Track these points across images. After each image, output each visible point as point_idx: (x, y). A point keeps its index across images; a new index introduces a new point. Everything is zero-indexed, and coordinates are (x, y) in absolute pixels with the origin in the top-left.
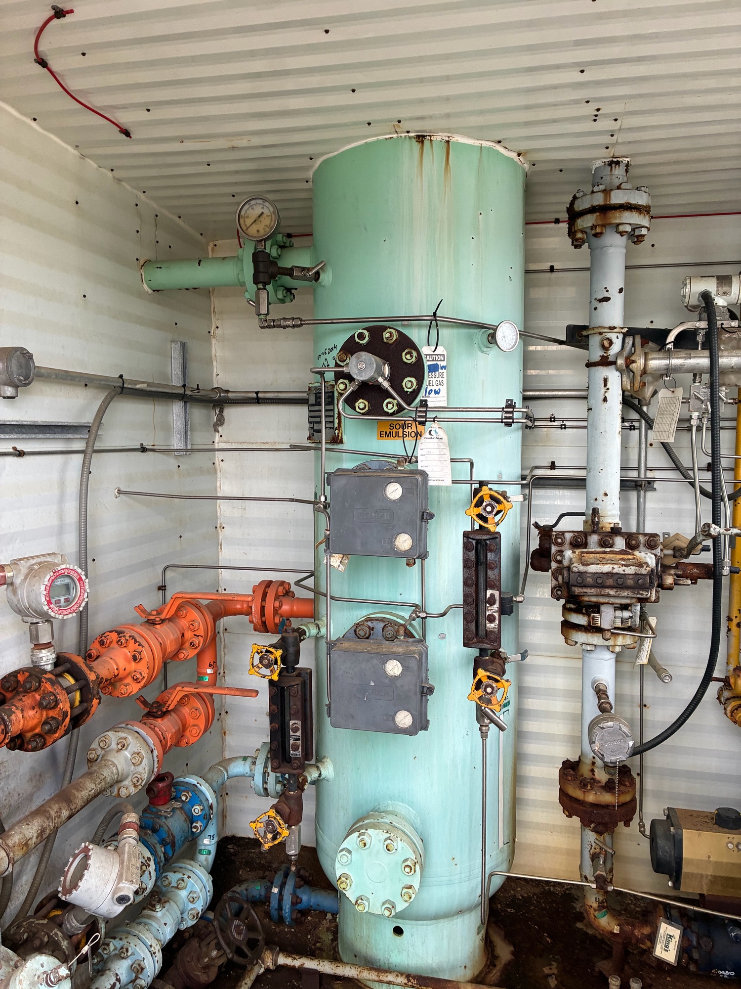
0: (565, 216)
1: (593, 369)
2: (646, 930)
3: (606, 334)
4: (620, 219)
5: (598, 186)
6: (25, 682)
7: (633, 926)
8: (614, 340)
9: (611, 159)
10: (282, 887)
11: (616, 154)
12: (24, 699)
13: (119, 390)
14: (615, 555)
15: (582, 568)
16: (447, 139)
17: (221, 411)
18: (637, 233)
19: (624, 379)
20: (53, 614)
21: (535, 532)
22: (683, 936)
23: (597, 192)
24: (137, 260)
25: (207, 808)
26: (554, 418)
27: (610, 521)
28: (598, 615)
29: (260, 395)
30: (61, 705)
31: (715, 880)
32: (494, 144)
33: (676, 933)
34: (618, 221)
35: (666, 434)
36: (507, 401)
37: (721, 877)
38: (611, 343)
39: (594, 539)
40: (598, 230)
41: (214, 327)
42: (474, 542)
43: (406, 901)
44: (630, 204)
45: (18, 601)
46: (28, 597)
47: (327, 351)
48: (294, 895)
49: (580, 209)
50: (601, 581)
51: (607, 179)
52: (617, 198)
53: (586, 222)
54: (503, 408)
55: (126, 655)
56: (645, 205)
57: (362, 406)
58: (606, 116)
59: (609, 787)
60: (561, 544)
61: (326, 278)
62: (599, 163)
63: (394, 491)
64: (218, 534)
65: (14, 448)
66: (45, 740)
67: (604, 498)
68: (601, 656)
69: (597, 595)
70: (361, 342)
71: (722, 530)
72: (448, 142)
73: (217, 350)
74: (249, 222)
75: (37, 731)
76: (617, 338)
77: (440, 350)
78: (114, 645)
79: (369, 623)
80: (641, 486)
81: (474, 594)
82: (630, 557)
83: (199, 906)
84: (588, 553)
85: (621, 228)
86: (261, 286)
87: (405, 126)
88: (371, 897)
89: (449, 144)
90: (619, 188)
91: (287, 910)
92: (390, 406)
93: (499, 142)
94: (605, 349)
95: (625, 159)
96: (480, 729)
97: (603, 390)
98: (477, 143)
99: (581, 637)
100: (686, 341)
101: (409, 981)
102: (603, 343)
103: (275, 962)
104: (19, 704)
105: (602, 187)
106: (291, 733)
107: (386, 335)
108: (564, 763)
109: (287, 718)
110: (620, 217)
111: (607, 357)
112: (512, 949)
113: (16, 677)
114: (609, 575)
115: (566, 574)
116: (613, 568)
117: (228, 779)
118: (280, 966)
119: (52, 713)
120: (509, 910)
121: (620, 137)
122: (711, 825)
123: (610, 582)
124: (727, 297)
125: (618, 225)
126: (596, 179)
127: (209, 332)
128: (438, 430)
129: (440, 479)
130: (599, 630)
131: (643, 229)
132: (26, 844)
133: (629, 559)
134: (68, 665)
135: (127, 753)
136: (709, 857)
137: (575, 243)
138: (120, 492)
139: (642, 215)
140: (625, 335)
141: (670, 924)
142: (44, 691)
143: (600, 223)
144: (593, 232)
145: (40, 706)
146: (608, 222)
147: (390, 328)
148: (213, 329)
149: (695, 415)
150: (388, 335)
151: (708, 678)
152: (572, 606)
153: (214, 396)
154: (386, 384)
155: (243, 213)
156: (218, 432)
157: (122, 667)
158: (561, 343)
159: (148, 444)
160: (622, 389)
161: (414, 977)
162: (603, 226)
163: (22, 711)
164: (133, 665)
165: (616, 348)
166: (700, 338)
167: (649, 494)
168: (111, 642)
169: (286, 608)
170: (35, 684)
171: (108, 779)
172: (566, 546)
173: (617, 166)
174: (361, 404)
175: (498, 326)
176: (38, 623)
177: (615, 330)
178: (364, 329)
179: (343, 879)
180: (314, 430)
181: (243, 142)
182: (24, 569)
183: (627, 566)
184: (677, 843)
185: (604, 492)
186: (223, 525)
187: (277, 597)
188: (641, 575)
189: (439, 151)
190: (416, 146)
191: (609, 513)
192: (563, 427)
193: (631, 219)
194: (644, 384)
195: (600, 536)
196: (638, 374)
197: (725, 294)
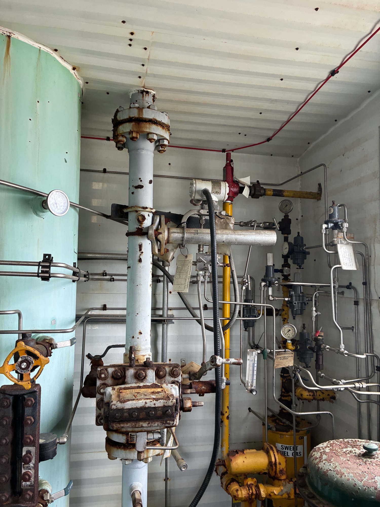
1: (132, 237)
3: (140, 212)
4: (150, 130)
5: (134, 104)
8: (146, 216)
9: (142, 89)
11: (146, 85)
14: (147, 389)
15: (120, 405)
16: (9, 34)
18: (161, 143)
19: (154, 246)
21: (88, 362)
23: (133, 108)
26: (106, 273)
27: (143, 354)
32: (51, 52)
34: (148, 130)
35: (183, 286)
36: (45, 255)
38: (144, 218)
39: (131, 372)
40: (134, 135)
42: (11, 398)
44: (156, 121)
49: (122, 119)
50: (136, 415)
51: (140, 102)
52: (148, 115)
53: (126, 128)
54: (40, 263)
56: (166, 124)
58: (138, 42)
60: (105, 378)
62: (134, 92)
67: (139, 336)
68: (136, 466)
69: (132, 428)
72: (9, 37)
76: (149, 215)
80: (165, 321)
82: (159, 390)
84: (125, 389)
85: (150, 136)
89: (10, 39)
90: (149, 107)
93: (56, 50)
94: (140, 223)
95: (152, 91)
97: (139, 253)
98: (37, 45)
99: (121, 453)
100: (194, 223)
102: (139, 218)
105: (137, 105)
110: (150, 128)
111: (141, 229)
114: (143, 409)
116: (146, 403)
121: (148, 68)
123: (143, 415)
124: (219, 195)
125: (149, 133)
131: (165, 140)
133: (158, 392)
137: (119, 145)
139: (164, 130)
140: (154, 214)
143: (135, 130)
144: (131, 136)
146: (141, 130)
149: (200, 273)
158: (107, 217)
160: (152, 253)
162: (138, 133)
165: (147, 223)
166: (203, 222)
167: (170, 326)
172: (109, 379)
173: (147, 95)
175: (48, 195)
177: (147, 210)
183: (157, 400)
185: (139, 331)
188: (169, 406)
191: (143, 347)
192: (112, 280)
193: (157, 131)
194: (168, 250)
195: (135, 369)
196: (163, 242)
197: (217, 193)
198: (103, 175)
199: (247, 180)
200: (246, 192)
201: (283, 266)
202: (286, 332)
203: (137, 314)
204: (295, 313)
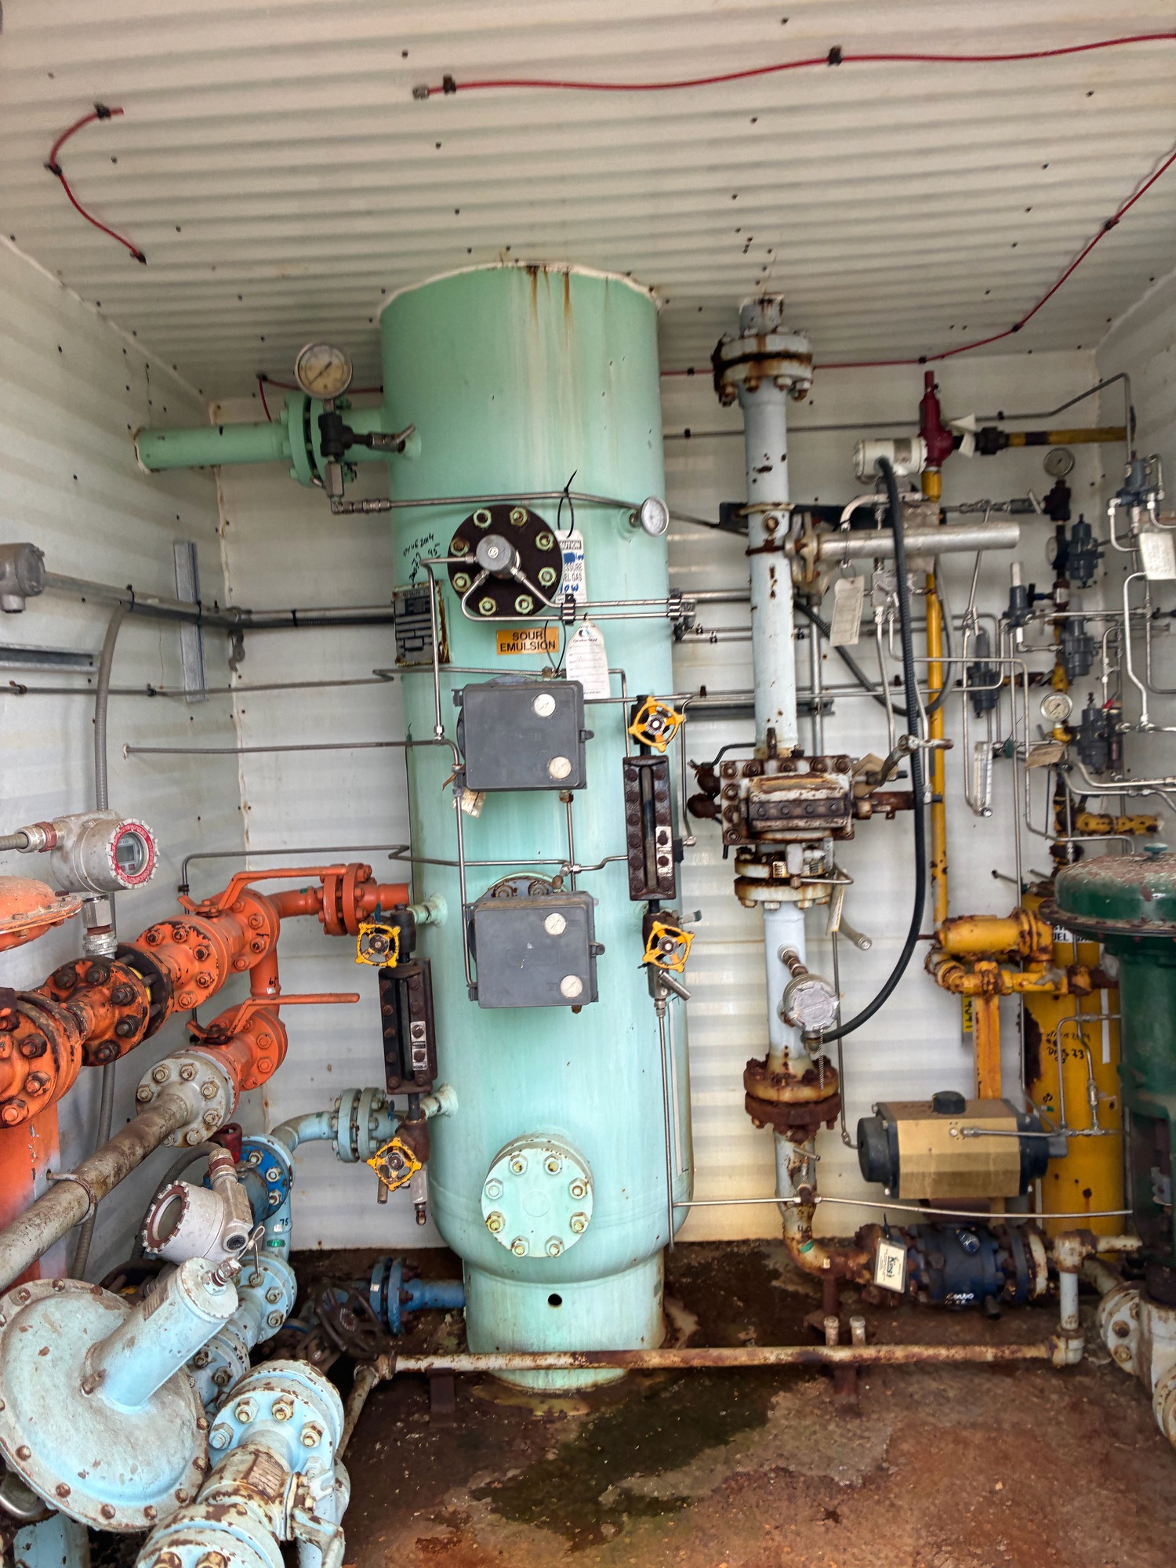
0: (710, 365)
1: (756, 558)
2: (863, 1259)
3: (769, 512)
4: (778, 371)
5: (748, 329)
6: (87, 974)
7: (846, 1256)
8: (780, 519)
9: (762, 297)
10: (384, 1282)
11: (768, 291)
12: (90, 994)
13: (129, 606)
14: (799, 780)
15: (764, 797)
16: (566, 271)
17: (240, 640)
18: (799, 386)
19: (795, 568)
20: (122, 882)
22: (908, 1256)
23: (747, 337)
24: (129, 427)
25: (286, 1172)
26: (702, 630)
27: (787, 746)
28: (780, 864)
29: (299, 615)
30: (140, 999)
31: (940, 1178)
32: (622, 277)
33: (899, 1254)
34: (775, 373)
35: (848, 635)
37: (945, 1173)
38: (777, 523)
39: (772, 766)
40: (753, 383)
41: (222, 522)
42: (637, 769)
43: (577, 1232)
44: (789, 352)
45: (72, 869)
46: (87, 862)
47: (419, 543)
48: (401, 1289)
49: (729, 357)
50: (786, 811)
51: (758, 320)
52: (774, 344)
53: (739, 373)
55: (187, 953)
56: (805, 352)
57: (488, 606)
58: (759, 247)
59: (809, 1079)
60: (732, 776)
61: (414, 447)
62: (746, 301)
63: (545, 705)
64: (242, 816)
65: (12, 683)
66: (119, 1047)
67: (779, 718)
68: (787, 918)
69: (783, 830)
70: (484, 525)
71: (922, 743)
72: (567, 274)
73: (227, 553)
74: (312, 375)
75: (106, 1037)
76: (783, 516)
77: (576, 535)
78: (169, 941)
79: (511, 884)
80: (816, 709)
81: (640, 834)
82: (818, 780)
83: (284, 1306)
84: (769, 779)
85: (780, 381)
86: (332, 458)
87: (513, 253)
88: (530, 1236)
89: (568, 276)
90: (774, 331)
91: (395, 1311)
92: (524, 605)
93: (628, 274)
94: (770, 530)
95: (779, 296)
96: (656, 1005)
97: (770, 582)
98: (601, 275)
99: (761, 894)
100: (863, 519)
101: (575, 1359)
102: (767, 524)
103: (392, 1368)
104: (87, 1000)
105: (754, 331)
106: (413, 1039)
107: (514, 515)
108: (749, 1063)
109: (405, 1022)
110: (778, 368)
111: (772, 541)
112: (695, 1318)
113: (73, 968)
114: (797, 802)
115: (743, 808)
116: (801, 794)
117: (300, 1143)
118: (400, 1373)
119: (127, 1011)
120: (684, 1280)
121: (773, 271)
122: (929, 1112)
123: (798, 811)
124: (907, 464)
125: (776, 378)
126: (744, 321)
127: (217, 530)
128: (590, 629)
129: (597, 690)
130: (785, 882)
131: (805, 382)
132: (104, 1183)
133: (817, 783)
134: (132, 957)
135: (195, 1085)
136: (930, 1150)
137: (723, 400)
138: (129, 750)
139: (804, 365)
140: (792, 513)
141: (891, 1244)
142: (114, 983)
143: (755, 374)
144: (747, 386)
145: (113, 1001)
146: (764, 373)
147: (519, 506)
148: (221, 526)
149: (880, 610)
150: (516, 516)
151: (914, 936)
152: (748, 857)
153: (230, 619)
154: (522, 577)
155: (303, 363)
156: (236, 670)
157: (184, 968)
158: (713, 526)
159: (155, 685)
160: (792, 581)
161: (582, 1354)
162: (759, 378)
163: (92, 1007)
164: (197, 966)
165: (782, 529)
166: (879, 516)
167: (827, 720)
168: (164, 938)
169: (369, 898)
170: (103, 974)
171: (178, 1116)
172: (738, 778)
173: (770, 305)
174: (487, 603)
175: (642, 506)
176: (92, 899)
177: (780, 507)
178: (485, 508)
179: (494, 1218)
180: (406, 650)
182: (76, 830)
183: (817, 789)
184: (891, 1138)
185: (779, 711)
186: (249, 804)
187: (357, 884)
188: (834, 799)
189: (556, 286)
190: (527, 278)
191: (786, 736)
192: (713, 640)
193: (790, 370)
194: (818, 574)
195: (779, 761)
196: (810, 561)
197: (905, 460)
198: (683, 442)
199: (968, 423)
200: (967, 446)
201: (1056, 586)
202: (1052, 708)
203: (773, 684)
204: (1071, 672)
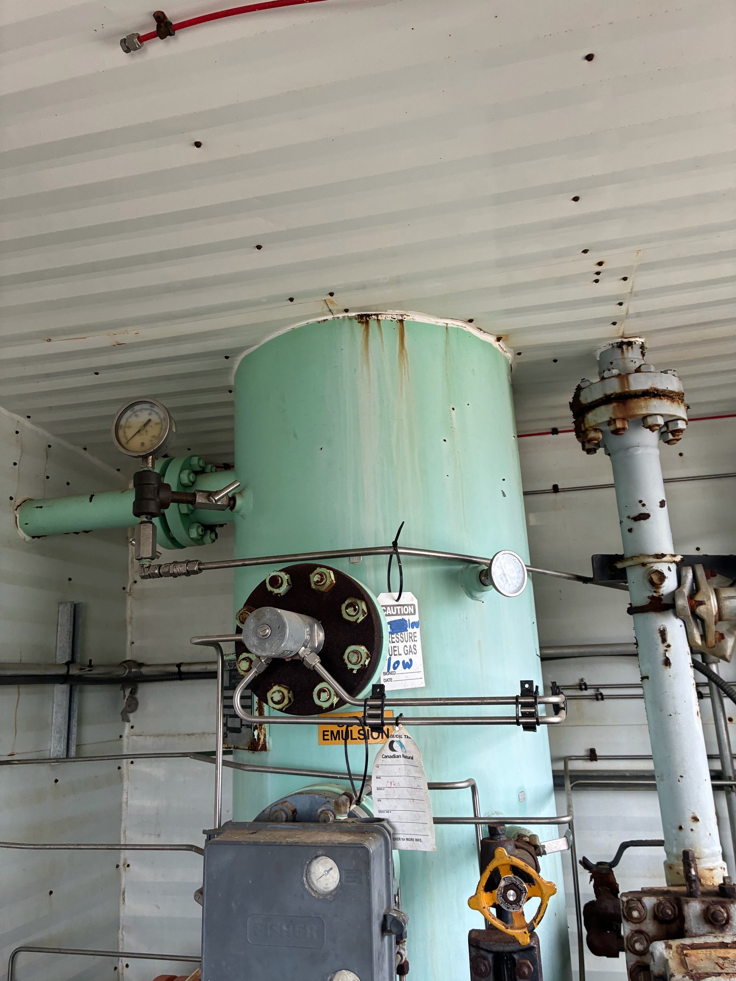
1: (641, 617)
3: (652, 565)
4: (647, 409)
5: (609, 370)
8: (666, 573)
9: (619, 340)
11: (627, 333)
16: (400, 318)
17: (133, 692)
18: (672, 427)
21: (585, 876)
23: (609, 378)
24: (11, 498)
26: (585, 684)
27: (709, 865)
29: (184, 669)
32: (464, 325)
34: (644, 412)
36: (523, 683)
38: (662, 577)
39: (694, 908)
40: (619, 425)
41: (131, 581)
42: (489, 956)
44: (657, 390)
49: (590, 400)
51: (619, 363)
52: (638, 383)
53: (601, 416)
54: (517, 698)
56: (677, 391)
57: (277, 697)
58: (611, 273)
60: (639, 919)
61: (245, 505)
63: (325, 872)
64: (119, 876)
67: (694, 825)
70: (276, 591)
72: (401, 321)
73: (133, 610)
74: (130, 433)
76: (669, 569)
77: (408, 597)
85: (650, 421)
86: (144, 518)
87: (340, 301)
89: (403, 324)
90: (638, 370)
92: (324, 696)
93: (471, 321)
94: (655, 585)
95: (638, 339)
97: (662, 647)
98: (441, 322)
102: (652, 579)
105: (615, 372)
107: (315, 578)
110: (647, 407)
111: (659, 599)
121: (632, 306)
125: (645, 417)
126: (604, 366)
127: (124, 588)
129: (414, 837)
131: (679, 422)
137: (588, 446)
139: (676, 404)
140: (680, 566)
143: (620, 415)
144: (612, 428)
146: (631, 413)
147: (321, 566)
148: (129, 584)
150: (318, 578)
153: (121, 673)
154: (314, 661)
155: (122, 423)
156: (128, 721)
158: (585, 580)
160: (690, 645)
162: (625, 419)
165: (669, 585)
172: (648, 921)
173: (630, 348)
174: (276, 693)
175: (492, 560)
177: (664, 559)
178: (281, 571)
180: (229, 728)
181: (128, 336)
185: (691, 815)
189: (390, 335)
190: (359, 328)
191: (706, 851)
192: (599, 697)
193: (662, 408)
194: (722, 636)
195: (703, 902)
196: (710, 621)
198: (553, 496)
203: (680, 778)
